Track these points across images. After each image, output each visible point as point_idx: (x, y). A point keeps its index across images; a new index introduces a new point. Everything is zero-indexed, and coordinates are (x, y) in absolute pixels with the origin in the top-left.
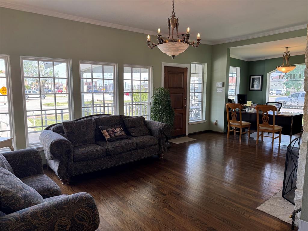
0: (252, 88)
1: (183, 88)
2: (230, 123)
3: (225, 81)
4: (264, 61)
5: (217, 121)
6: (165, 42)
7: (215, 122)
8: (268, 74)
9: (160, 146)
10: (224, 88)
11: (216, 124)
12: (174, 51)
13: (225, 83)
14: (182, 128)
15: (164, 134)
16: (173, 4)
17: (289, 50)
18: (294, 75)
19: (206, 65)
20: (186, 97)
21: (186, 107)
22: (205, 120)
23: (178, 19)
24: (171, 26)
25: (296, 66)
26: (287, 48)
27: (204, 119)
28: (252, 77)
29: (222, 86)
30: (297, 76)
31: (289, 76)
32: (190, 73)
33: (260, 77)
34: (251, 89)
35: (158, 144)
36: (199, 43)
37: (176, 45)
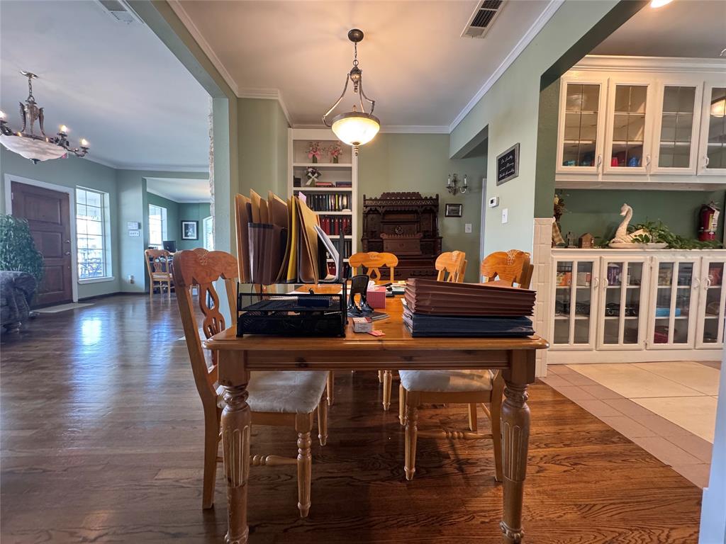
0: (185, 236)
1: (61, 224)
2: (152, 277)
3: (141, 221)
4: (198, 204)
5: (132, 277)
6: (16, 135)
7: (130, 279)
8: (204, 220)
9: (12, 309)
10: (142, 230)
11: (132, 282)
12: (37, 152)
13: (142, 225)
14: (63, 290)
15: (21, 289)
16: (30, 84)
19: (107, 196)
20: (70, 239)
21: (70, 255)
22: (111, 276)
23: (41, 110)
24: (28, 116)
27: (110, 274)
28: (184, 223)
29: (137, 228)
32: (76, 203)
33: (195, 223)
34: (184, 238)
35: (7, 305)
36: (86, 152)
37: (39, 144)
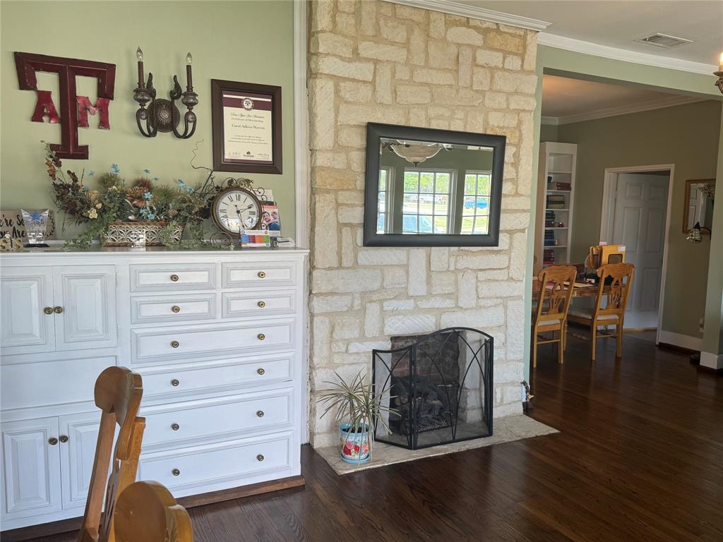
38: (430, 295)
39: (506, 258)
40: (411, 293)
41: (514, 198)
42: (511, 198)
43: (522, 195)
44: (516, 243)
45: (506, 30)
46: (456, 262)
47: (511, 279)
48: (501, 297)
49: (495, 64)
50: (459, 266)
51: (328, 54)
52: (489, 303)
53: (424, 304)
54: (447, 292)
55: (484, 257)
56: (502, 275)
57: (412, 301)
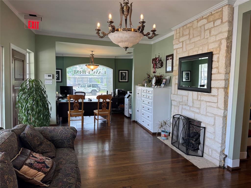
3: (54, 73)
8: (67, 69)
10: (54, 80)
13: (55, 76)
17: (93, 53)
18: (85, 71)
19: (32, 54)
25: (98, 66)
26: (92, 51)
29: (52, 78)
30: (87, 72)
31: (82, 71)
33: (60, 71)
38: (193, 106)
39: (216, 98)
40: (188, 105)
41: (218, 75)
42: (216, 75)
43: (221, 73)
44: (219, 93)
45: (214, 12)
46: (201, 97)
47: (218, 108)
48: (214, 114)
49: (211, 27)
50: (202, 99)
51: (175, 44)
52: (210, 115)
53: (192, 109)
54: (197, 107)
55: (209, 97)
56: (215, 105)
57: (189, 107)
